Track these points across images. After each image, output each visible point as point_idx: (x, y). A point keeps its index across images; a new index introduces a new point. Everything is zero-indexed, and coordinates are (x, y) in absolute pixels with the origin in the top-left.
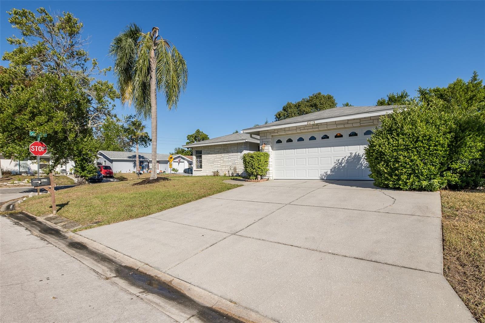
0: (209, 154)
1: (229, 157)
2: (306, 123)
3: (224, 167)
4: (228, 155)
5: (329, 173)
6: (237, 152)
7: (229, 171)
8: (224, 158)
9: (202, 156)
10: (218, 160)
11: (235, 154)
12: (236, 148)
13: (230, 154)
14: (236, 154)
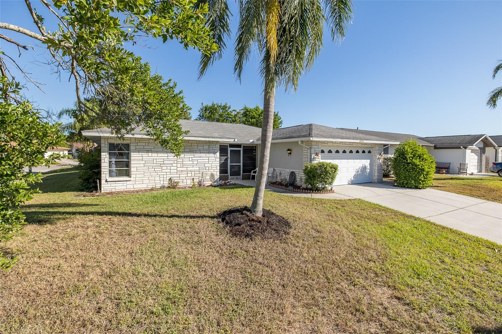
0: (148, 151)
1: (193, 158)
2: (358, 141)
3: (183, 173)
4: (193, 156)
5: (352, 179)
6: (208, 152)
7: (193, 179)
8: (184, 160)
9: (132, 155)
10: (173, 162)
11: (205, 155)
12: (206, 147)
13: (195, 155)
14: (208, 155)
